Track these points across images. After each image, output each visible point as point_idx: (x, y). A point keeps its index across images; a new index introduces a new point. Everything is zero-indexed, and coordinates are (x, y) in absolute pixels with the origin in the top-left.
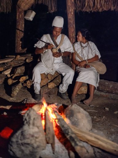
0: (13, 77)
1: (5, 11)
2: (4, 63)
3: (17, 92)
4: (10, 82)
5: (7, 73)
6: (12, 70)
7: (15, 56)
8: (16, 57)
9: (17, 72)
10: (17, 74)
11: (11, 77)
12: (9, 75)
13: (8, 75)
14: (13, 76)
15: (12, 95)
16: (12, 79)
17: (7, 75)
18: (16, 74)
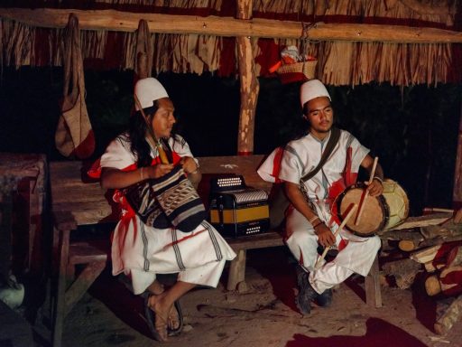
0: (444, 274)
1: (430, 81)
2: (417, 229)
3: (455, 319)
4: (433, 286)
5: (426, 258)
6: (439, 250)
7: (452, 211)
8: (455, 214)
9: (456, 260)
10: (455, 266)
11: (437, 273)
12: (431, 265)
13: (427, 266)
14: (443, 269)
15: (438, 327)
16: (439, 279)
17: (423, 265)
18: (452, 264)
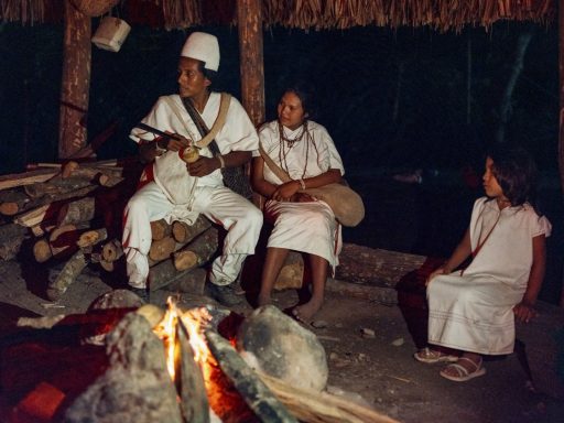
0: (53, 237)
1: (25, 19)
2: (20, 189)
3: (70, 281)
4: (42, 251)
5: (33, 220)
6: (47, 211)
7: (60, 166)
8: (63, 168)
9: (67, 218)
10: (67, 224)
11: (46, 236)
12: (38, 228)
13: (34, 230)
14: (52, 230)
15: (51, 293)
16: (49, 243)
17: (29, 229)
18: (63, 224)
